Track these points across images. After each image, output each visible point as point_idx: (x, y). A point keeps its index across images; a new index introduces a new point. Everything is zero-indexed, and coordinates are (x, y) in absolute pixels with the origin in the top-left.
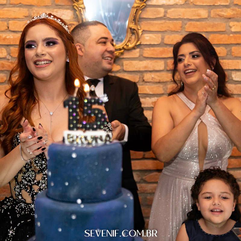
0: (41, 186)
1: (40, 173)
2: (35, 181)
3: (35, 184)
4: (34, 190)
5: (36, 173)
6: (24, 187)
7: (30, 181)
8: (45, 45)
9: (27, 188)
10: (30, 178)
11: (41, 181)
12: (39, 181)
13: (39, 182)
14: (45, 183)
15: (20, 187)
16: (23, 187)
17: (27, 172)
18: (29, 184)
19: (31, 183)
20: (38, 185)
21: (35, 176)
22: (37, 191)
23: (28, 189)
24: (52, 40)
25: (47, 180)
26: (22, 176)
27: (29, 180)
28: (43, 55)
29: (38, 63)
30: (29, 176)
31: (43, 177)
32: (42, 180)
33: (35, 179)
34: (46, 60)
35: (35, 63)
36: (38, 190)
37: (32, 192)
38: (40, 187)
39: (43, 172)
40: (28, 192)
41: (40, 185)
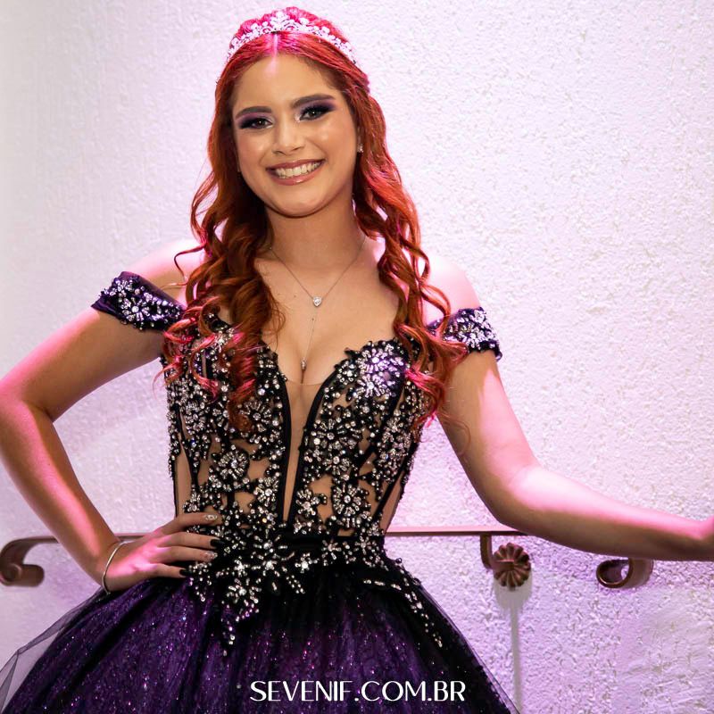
0: (260, 494)
1: (261, 458)
2: (245, 481)
3: (244, 489)
4: (237, 508)
5: (251, 456)
6: (211, 498)
7: (229, 480)
8: (298, 118)
9: (220, 499)
10: (230, 472)
11: (260, 481)
12: (257, 480)
13: (254, 484)
14: (271, 487)
15: (203, 500)
16: (208, 498)
17: (224, 454)
18: (227, 488)
19: (232, 486)
20: (251, 491)
21: (247, 466)
22: (247, 510)
23: (221, 503)
24: (318, 101)
25: (278, 478)
26: (211, 467)
27: (229, 476)
28: (296, 149)
29: (281, 172)
30: (228, 466)
31: (268, 469)
32: (266, 475)
33: (245, 474)
34: (307, 162)
35: (272, 171)
36: (248, 505)
37: (231, 512)
38: (257, 496)
39: (270, 456)
40: (222, 512)
41: (256, 493)
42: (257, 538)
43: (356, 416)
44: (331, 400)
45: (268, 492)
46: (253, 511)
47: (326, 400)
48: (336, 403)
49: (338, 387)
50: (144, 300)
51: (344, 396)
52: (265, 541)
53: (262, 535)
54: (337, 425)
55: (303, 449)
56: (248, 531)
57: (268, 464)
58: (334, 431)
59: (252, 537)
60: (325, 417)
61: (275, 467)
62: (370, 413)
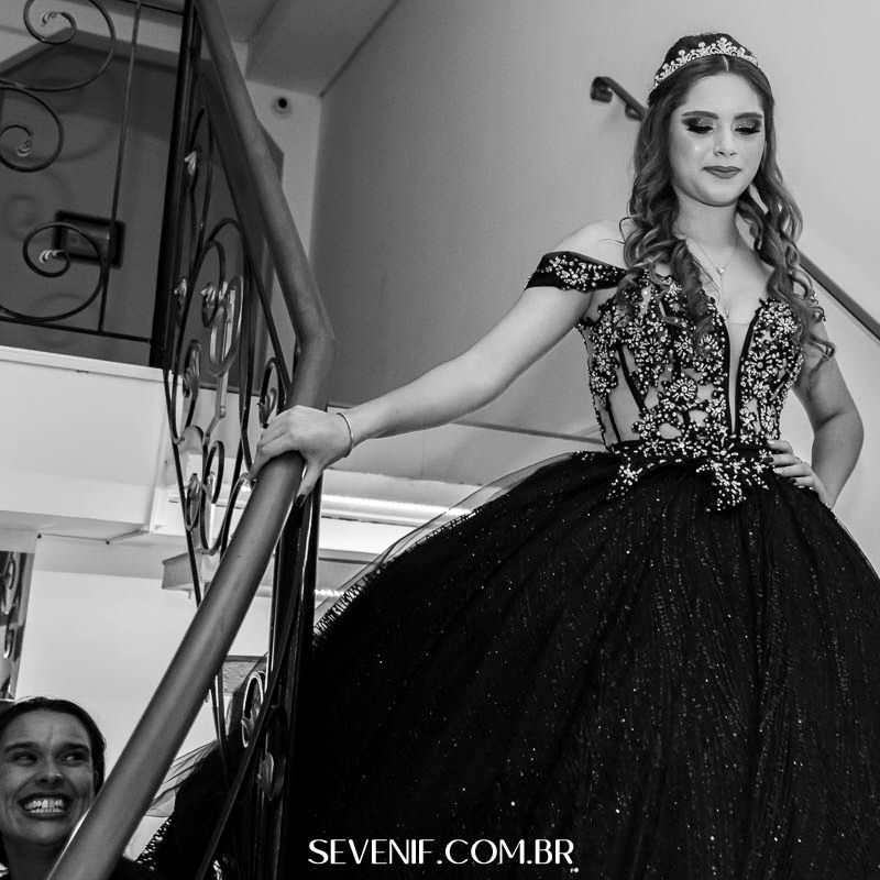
42: (714, 446)
43: (780, 348)
44: (760, 335)
45: (719, 410)
46: (708, 425)
47: (756, 336)
48: (764, 338)
49: (763, 326)
50: (581, 268)
51: (768, 333)
52: (721, 449)
53: (718, 443)
54: (767, 355)
55: (740, 375)
56: (706, 441)
57: (713, 389)
58: (764, 361)
59: (710, 446)
60: (756, 349)
61: (720, 389)
62: (789, 347)
